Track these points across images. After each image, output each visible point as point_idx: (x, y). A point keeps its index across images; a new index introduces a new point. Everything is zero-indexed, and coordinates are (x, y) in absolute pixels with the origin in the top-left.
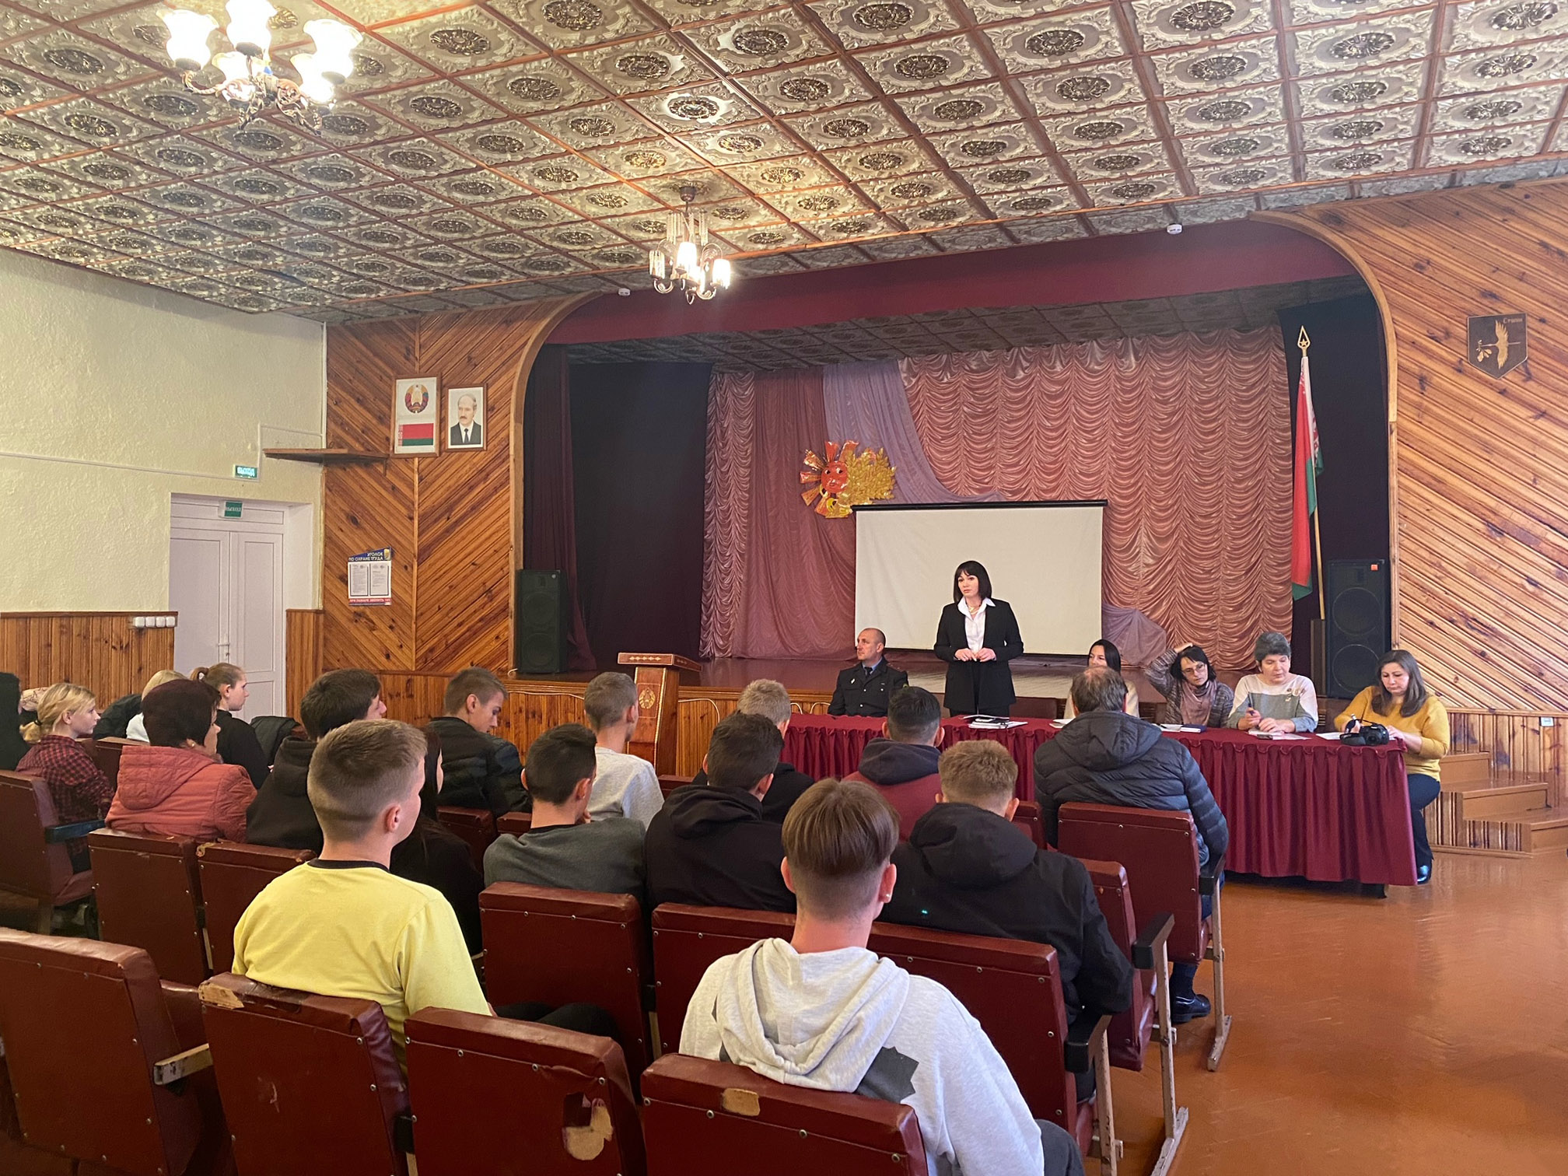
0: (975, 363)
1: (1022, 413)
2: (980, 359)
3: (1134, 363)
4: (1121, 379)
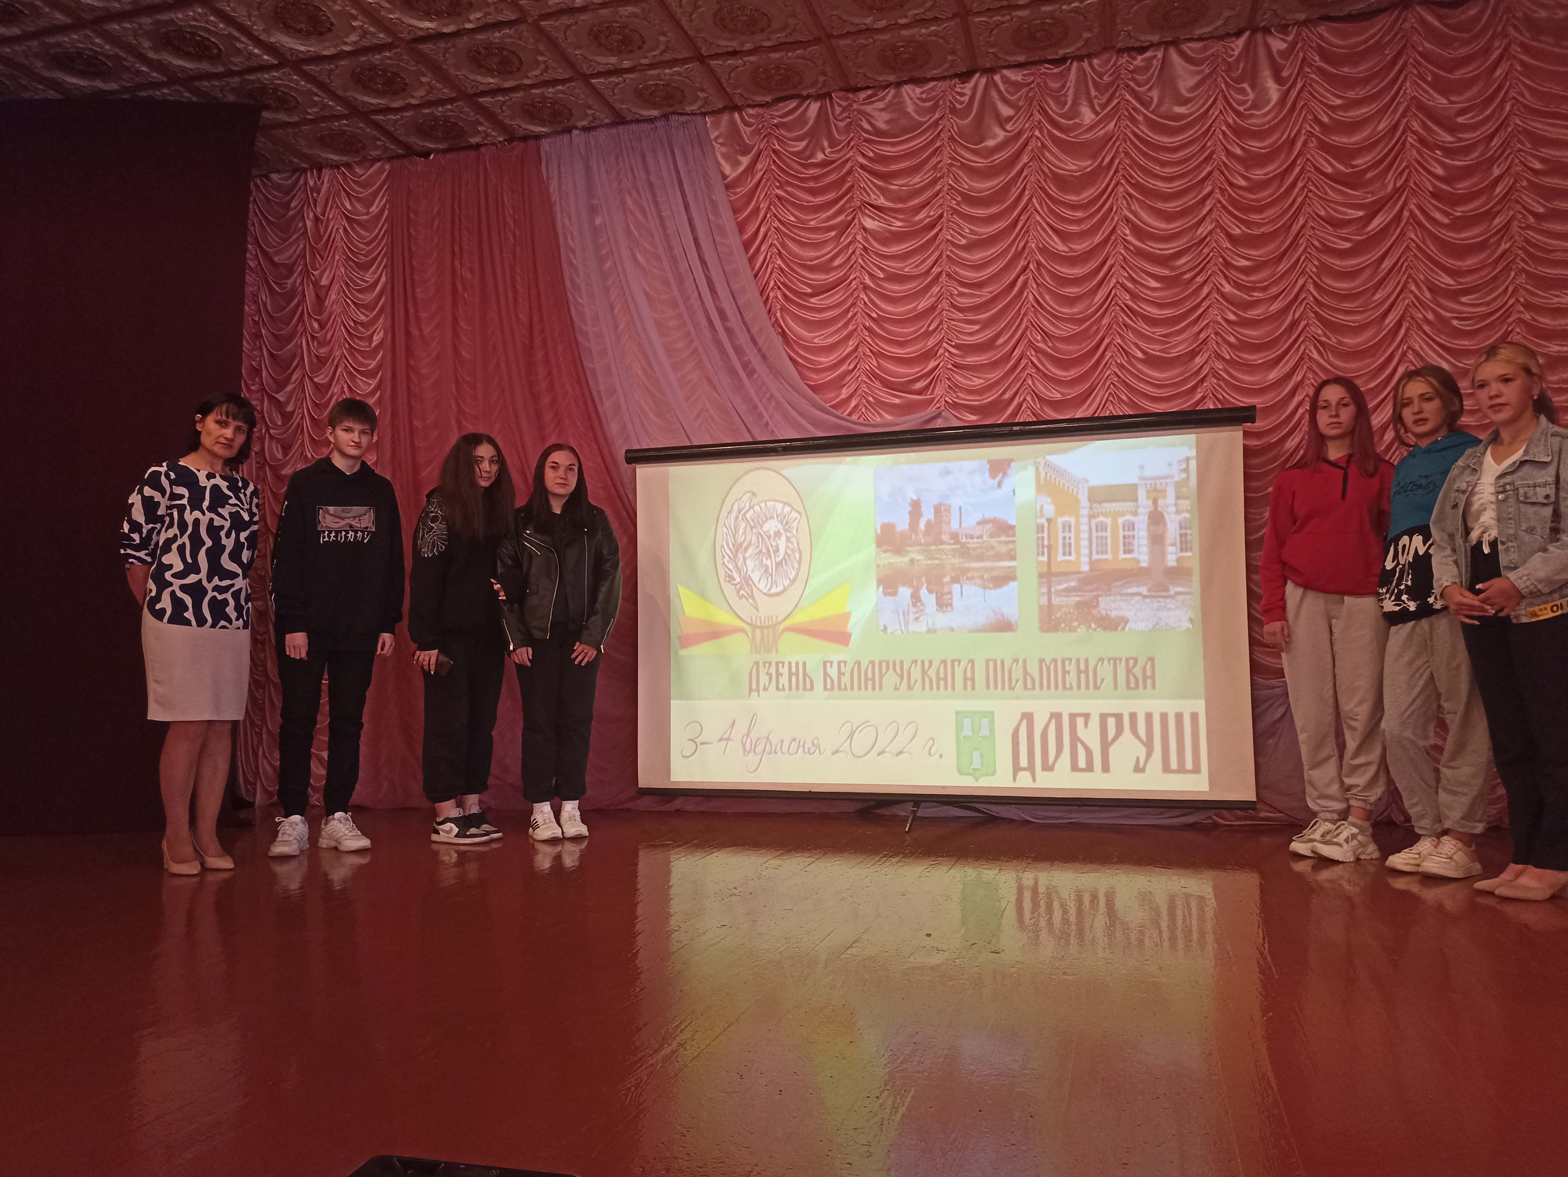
0: (886, 116)
1: (1002, 225)
2: (897, 106)
3: (1274, 92)
4: (1239, 132)
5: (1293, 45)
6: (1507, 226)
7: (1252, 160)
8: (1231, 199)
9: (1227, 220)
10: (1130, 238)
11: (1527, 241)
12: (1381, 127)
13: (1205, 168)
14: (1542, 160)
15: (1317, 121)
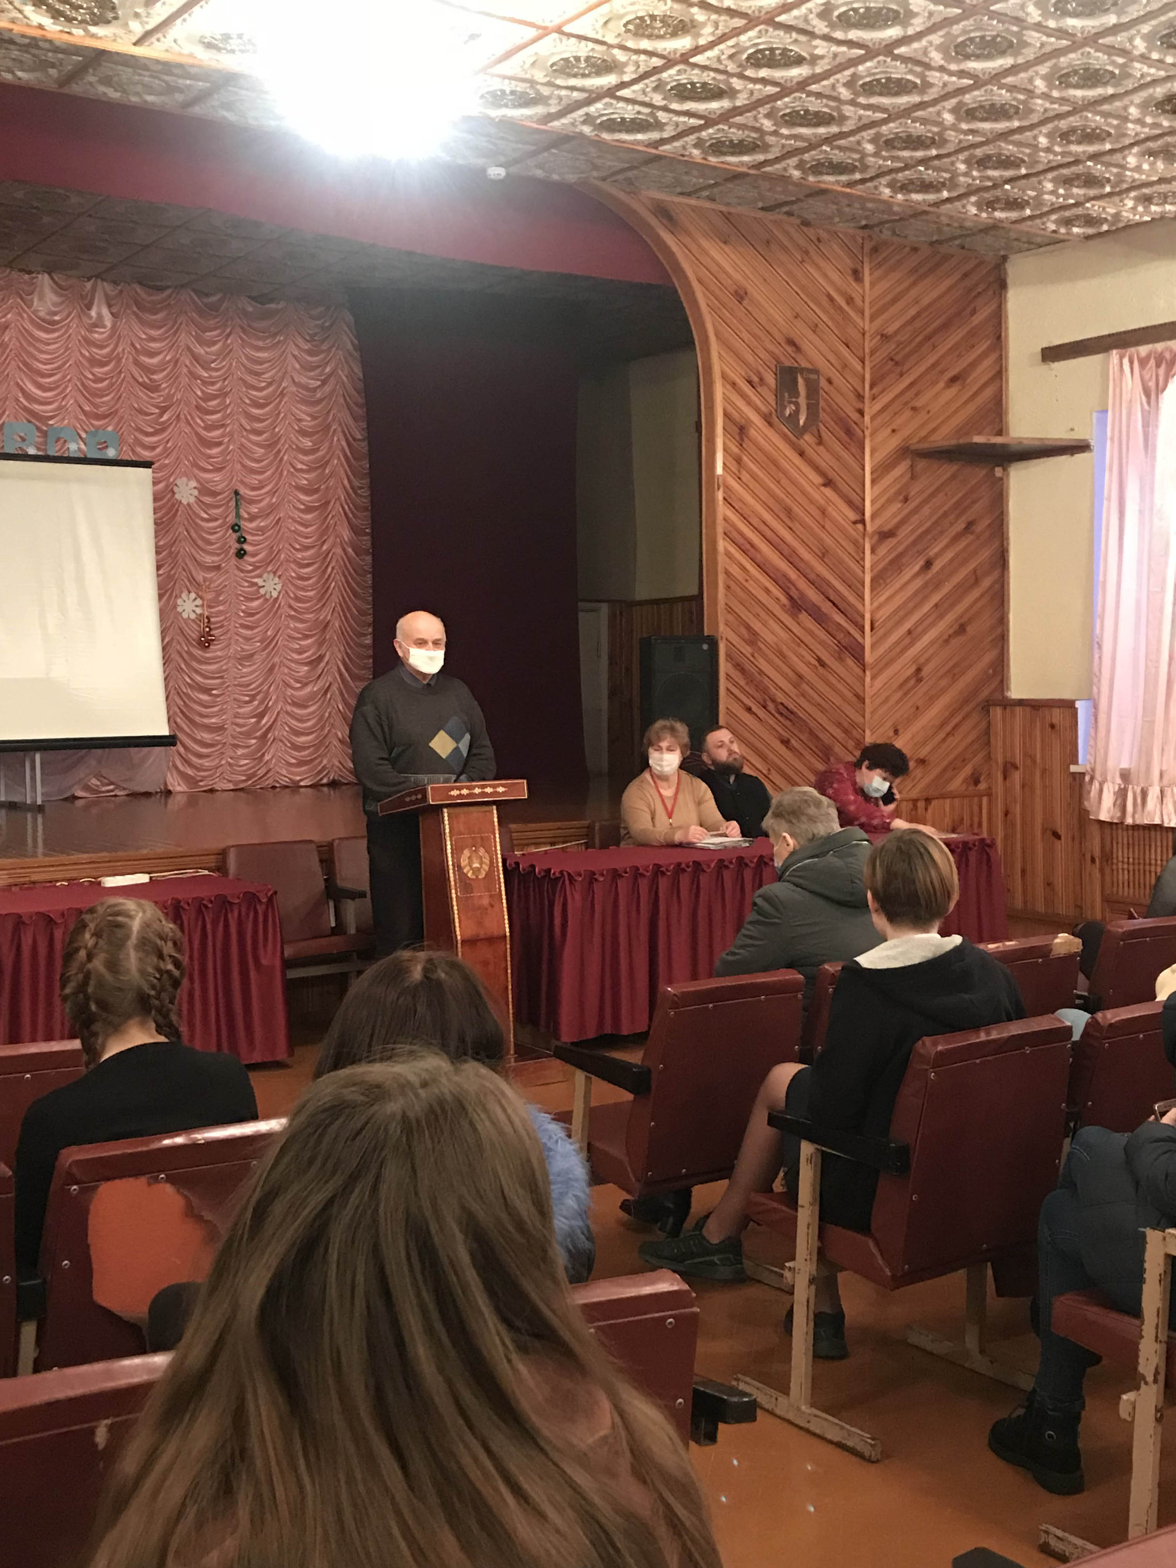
3: (108, 321)
4: (90, 343)
5: (121, 292)
6: (231, 434)
7: (95, 362)
8: (83, 384)
9: (81, 400)
10: (22, 399)
11: (242, 445)
12: (168, 358)
13: (67, 361)
14: (250, 399)
15: (133, 345)
